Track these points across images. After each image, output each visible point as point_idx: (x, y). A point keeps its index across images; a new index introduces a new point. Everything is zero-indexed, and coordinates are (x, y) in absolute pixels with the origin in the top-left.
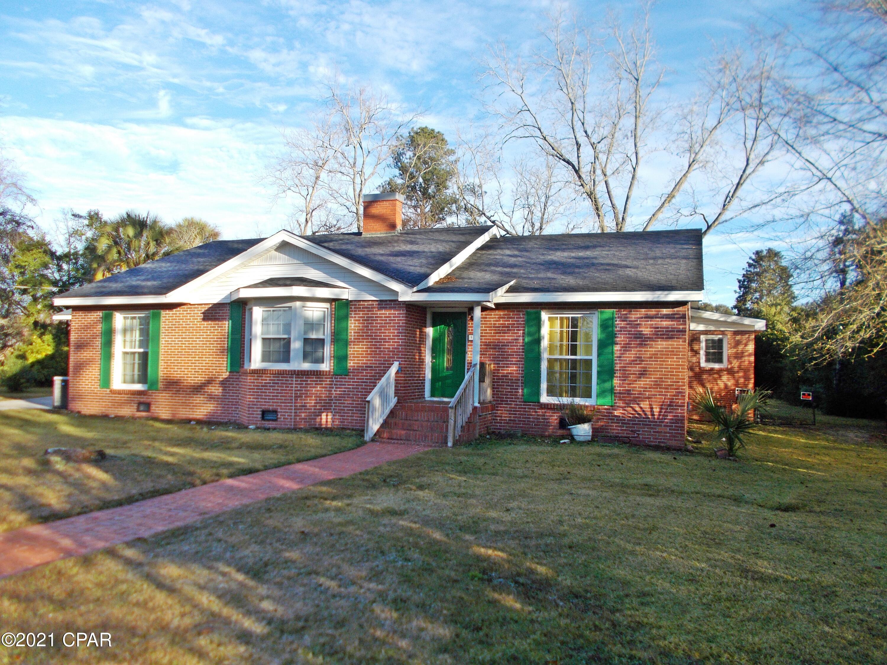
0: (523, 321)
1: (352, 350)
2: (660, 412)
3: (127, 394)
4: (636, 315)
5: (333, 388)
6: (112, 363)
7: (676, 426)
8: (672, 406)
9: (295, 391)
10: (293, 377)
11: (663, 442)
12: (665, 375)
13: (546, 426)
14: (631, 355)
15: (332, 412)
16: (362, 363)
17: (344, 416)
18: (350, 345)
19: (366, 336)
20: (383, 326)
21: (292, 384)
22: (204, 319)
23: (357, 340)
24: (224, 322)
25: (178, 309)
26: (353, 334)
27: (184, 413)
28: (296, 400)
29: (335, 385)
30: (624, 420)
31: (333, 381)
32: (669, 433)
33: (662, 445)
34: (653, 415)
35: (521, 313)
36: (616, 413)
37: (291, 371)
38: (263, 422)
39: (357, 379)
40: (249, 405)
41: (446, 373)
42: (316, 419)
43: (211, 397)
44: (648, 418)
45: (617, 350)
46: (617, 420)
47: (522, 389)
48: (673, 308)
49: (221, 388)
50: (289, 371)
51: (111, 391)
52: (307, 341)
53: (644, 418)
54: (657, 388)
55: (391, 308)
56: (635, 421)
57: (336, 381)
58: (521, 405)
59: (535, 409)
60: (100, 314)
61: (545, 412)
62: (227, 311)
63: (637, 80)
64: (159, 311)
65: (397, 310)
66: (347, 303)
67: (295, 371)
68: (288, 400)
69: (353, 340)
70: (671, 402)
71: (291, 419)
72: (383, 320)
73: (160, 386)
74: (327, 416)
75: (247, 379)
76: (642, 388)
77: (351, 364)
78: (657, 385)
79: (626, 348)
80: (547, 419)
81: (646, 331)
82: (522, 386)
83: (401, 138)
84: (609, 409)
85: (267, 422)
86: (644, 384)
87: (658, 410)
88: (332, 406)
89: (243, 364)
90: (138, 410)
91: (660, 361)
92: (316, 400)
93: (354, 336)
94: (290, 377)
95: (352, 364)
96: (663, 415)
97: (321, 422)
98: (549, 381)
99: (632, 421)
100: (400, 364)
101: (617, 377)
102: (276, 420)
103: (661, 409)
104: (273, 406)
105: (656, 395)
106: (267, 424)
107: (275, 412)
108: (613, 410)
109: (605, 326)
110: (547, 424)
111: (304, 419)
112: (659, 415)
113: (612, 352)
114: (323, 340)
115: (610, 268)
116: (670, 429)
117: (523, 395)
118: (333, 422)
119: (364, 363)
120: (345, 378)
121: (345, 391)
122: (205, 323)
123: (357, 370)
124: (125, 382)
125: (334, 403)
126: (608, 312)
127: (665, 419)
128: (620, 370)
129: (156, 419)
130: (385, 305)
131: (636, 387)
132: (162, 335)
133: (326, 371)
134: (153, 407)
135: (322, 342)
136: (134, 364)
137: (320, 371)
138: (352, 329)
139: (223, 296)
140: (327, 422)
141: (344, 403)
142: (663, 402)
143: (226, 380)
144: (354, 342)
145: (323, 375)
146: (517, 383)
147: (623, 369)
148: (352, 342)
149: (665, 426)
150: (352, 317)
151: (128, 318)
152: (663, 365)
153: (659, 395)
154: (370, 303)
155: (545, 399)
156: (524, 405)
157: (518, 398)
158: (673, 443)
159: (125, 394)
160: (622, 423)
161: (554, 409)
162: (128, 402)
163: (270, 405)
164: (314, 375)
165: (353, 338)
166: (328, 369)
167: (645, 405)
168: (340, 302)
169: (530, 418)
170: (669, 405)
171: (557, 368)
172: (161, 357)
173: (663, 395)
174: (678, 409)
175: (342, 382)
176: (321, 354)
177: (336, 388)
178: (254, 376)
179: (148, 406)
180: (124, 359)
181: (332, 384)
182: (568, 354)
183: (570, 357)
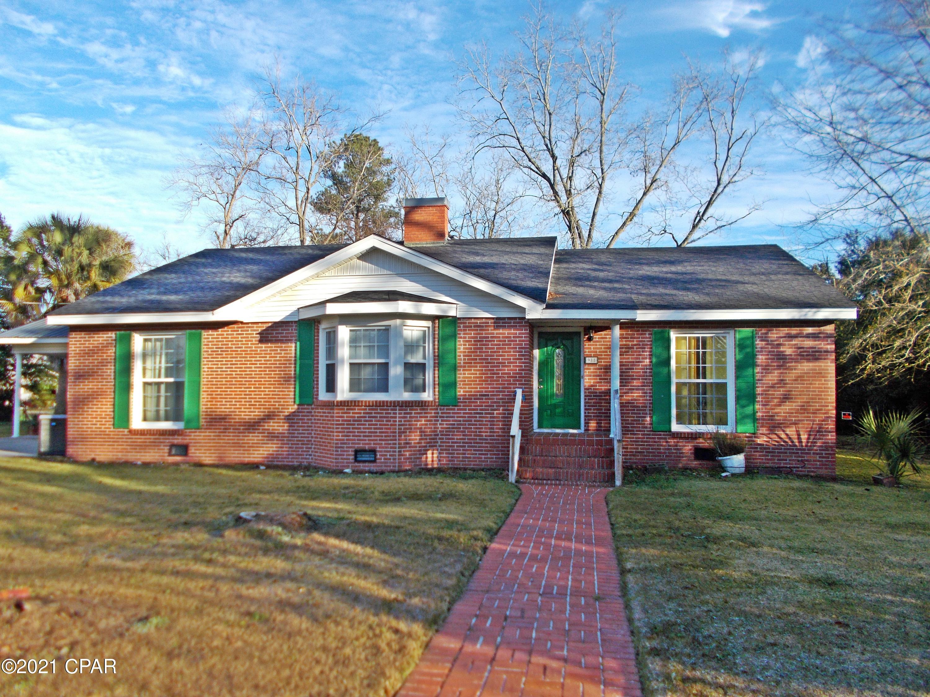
0: (649, 341)
1: (461, 375)
2: (808, 439)
3: (154, 435)
4: (775, 334)
5: (438, 421)
6: (131, 396)
7: (826, 454)
8: (822, 432)
9: (399, 425)
10: (396, 410)
11: (812, 472)
12: (812, 399)
13: (680, 457)
14: (773, 377)
15: (437, 450)
16: (475, 392)
17: (454, 454)
18: (460, 370)
19: (480, 359)
20: (500, 348)
21: (396, 417)
22: (261, 341)
23: (469, 363)
24: (290, 344)
25: (226, 329)
26: (462, 357)
27: (234, 456)
28: (400, 436)
29: (441, 417)
30: (769, 448)
31: (438, 413)
32: (819, 461)
33: (812, 474)
34: (800, 442)
35: (647, 333)
36: (759, 441)
37: (394, 402)
38: (356, 464)
39: (469, 410)
40: (337, 444)
41: (555, 401)
42: (421, 458)
43: (272, 436)
44: (796, 446)
45: (758, 373)
46: (761, 448)
47: (651, 417)
48: (819, 327)
49: (286, 425)
50: (391, 402)
51: (130, 431)
52: (408, 366)
53: (790, 446)
54: (804, 413)
55: (510, 327)
56: (781, 449)
57: (442, 413)
58: (649, 435)
59: (665, 439)
60: (112, 335)
61: (678, 442)
62: (294, 331)
63: (603, 95)
64: (199, 331)
65: (518, 330)
66: (455, 320)
67: (398, 402)
68: (390, 436)
69: (462, 364)
70: (820, 428)
71: (394, 459)
72: (500, 341)
73: (201, 424)
74: (433, 454)
75: (333, 413)
76: (788, 413)
77: (460, 392)
78: (804, 409)
79: (766, 369)
80: (680, 449)
81: (788, 351)
82: (650, 414)
83: (334, 145)
84: (751, 437)
85: (361, 465)
86: (789, 409)
87: (806, 436)
88: (437, 442)
89: (318, 395)
90: (170, 455)
91: (807, 384)
92: (421, 436)
93: (464, 359)
94: (392, 410)
95: (462, 393)
96: (812, 443)
97: (426, 461)
98: (678, 407)
99: (777, 449)
100: (523, 392)
101: (759, 402)
102: (374, 461)
103: (809, 435)
104: (370, 444)
105: (803, 420)
106: (362, 466)
107: (373, 451)
108: (755, 437)
109: (741, 346)
110: (680, 455)
111: (408, 458)
112: (808, 442)
113: (753, 375)
114: (424, 365)
115: (723, 284)
116: (820, 457)
117: (651, 424)
118: (439, 461)
119: (478, 392)
120: (454, 409)
121: (454, 424)
122: (263, 346)
123: (469, 399)
124: (145, 419)
125: (440, 439)
126: (746, 332)
127: (814, 446)
128: (762, 394)
129: (200, 465)
130: (503, 323)
131: (780, 413)
132: (204, 361)
133: (429, 402)
134: (192, 450)
135: (422, 367)
136: (158, 398)
137: (422, 402)
138: (461, 352)
139: (288, 313)
140: (433, 461)
141: (453, 439)
142: (812, 428)
143: (293, 414)
144: (465, 367)
145: (428, 406)
146: (645, 410)
147: (765, 393)
148: (461, 367)
149: (814, 454)
150: (461, 338)
151: (150, 340)
152: (810, 388)
153: (807, 420)
154: (484, 320)
155: (675, 427)
156: (653, 435)
157: (646, 428)
158: (823, 472)
159: (150, 434)
160: (766, 452)
161: (688, 438)
162: (155, 445)
163: (366, 444)
164: (418, 406)
165: (462, 362)
166: (431, 399)
167: (791, 431)
168: (445, 319)
169: (660, 449)
170: (818, 431)
171: (685, 392)
172: (203, 388)
173: (810, 420)
174: (828, 435)
175: (449, 413)
176: (421, 381)
177: (442, 421)
178: (344, 409)
179: (184, 449)
180: (144, 390)
181: (437, 417)
182: (698, 377)
183: (701, 380)
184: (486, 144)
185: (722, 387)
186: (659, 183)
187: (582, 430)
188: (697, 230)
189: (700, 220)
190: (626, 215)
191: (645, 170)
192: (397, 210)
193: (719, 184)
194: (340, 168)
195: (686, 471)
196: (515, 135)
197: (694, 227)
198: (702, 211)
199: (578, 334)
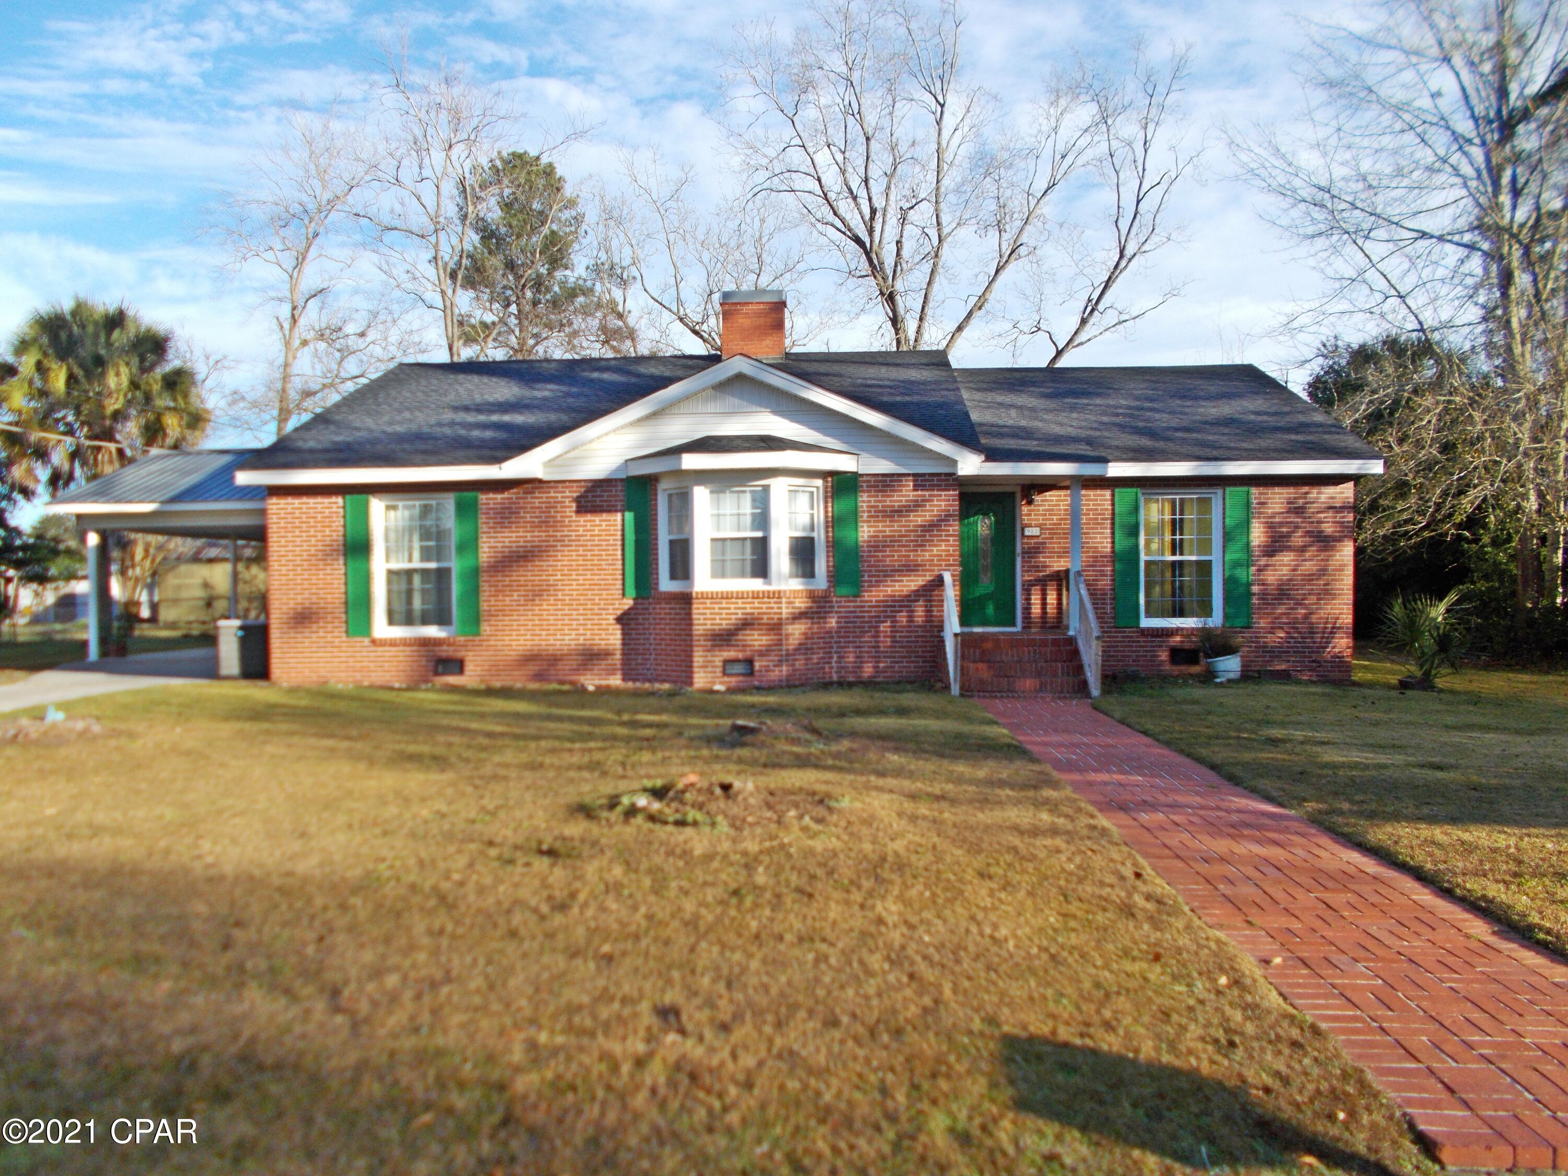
0: (1110, 505)
1: (864, 553)
4: (1277, 494)
5: (834, 617)
6: (372, 590)
9: (786, 624)
10: (781, 603)
11: (1322, 676)
12: (1324, 580)
13: (1151, 661)
14: (1274, 551)
15: (833, 658)
16: (884, 576)
17: (855, 662)
18: (863, 547)
19: (890, 531)
20: (919, 516)
21: (781, 613)
22: (578, 512)
23: (876, 537)
24: (613, 516)
25: (515, 490)
26: (866, 529)
28: (786, 640)
29: (837, 612)
30: (1267, 647)
31: (834, 607)
32: (1330, 662)
33: (1322, 679)
35: (1107, 493)
37: (779, 592)
38: (726, 679)
39: (876, 601)
42: (813, 669)
45: (1255, 547)
46: (1256, 647)
47: (1113, 608)
48: (1334, 484)
49: (611, 627)
50: (774, 593)
51: (374, 642)
52: (792, 541)
54: (1313, 600)
55: (932, 487)
56: (1284, 647)
57: (839, 607)
58: (1110, 632)
59: (1134, 637)
60: (338, 500)
61: (1149, 641)
62: (619, 493)
64: (474, 493)
65: (944, 490)
66: (855, 477)
67: (785, 592)
68: (773, 640)
69: (866, 538)
71: (780, 671)
72: (919, 506)
73: (482, 628)
76: (1292, 599)
77: (863, 576)
78: (1312, 594)
79: (1267, 542)
80: (1152, 651)
81: (1294, 517)
82: (1112, 604)
84: (1244, 632)
85: (733, 679)
86: (1294, 595)
88: (833, 647)
89: (658, 584)
90: (436, 674)
91: (1317, 560)
92: (813, 638)
93: (869, 531)
94: (775, 603)
95: (866, 578)
99: (1278, 647)
101: (1254, 585)
102: (751, 674)
104: (745, 651)
105: (1312, 609)
106: (734, 682)
107: (749, 661)
108: (1250, 633)
110: (1150, 658)
111: (798, 670)
113: (1248, 549)
114: (812, 539)
117: (1113, 618)
119: (889, 576)
120: (856, 602)
121: (856, 622)
122: (582, 519)
123: (877, 586)
124: (392, 623)
125: (836, 642)
126: (1241, 491)
128: (1259, 575)
130: (922, 481)
131: (1282, 599)
132: (483, 538)
133: (822, 591)
134: (469, 666)
135: (811, 542)
136: (410, 591)
137: (814, 591)
138: (864, 522)
139: (611, 468)
140: (828, 673)
141: (855, 642)
143: (625, 612)
144: (869, 542)
145: (820, 597)
146: (1104, 599)
147: (1262, 573)
148: (864, 542)
150: (864, 501)
152: (1320, 565)
153: (1317, 609)
154: (896, 477)
155: (1145, 621)
156: (1115, 632)
157: (1107, 622)
160: (1264, 652)
161: (1161, 636)
162: (414, 660)
163: (739, 651)
164: (809, 597)
165: (866, 535)
166: (824, 587)
168: (841, 476)
169: (1124, 651)
171: (1157, 573)
173: (1322, 609)
174: (1343, 628)
175: (849, 607)
177: (839, 617)
178: (706, 603)
179: (457, 665)
180: (390, 583)
181: (832, 612)
182: (1174, 554)
183: (1177, 558)
184: (765, 186)
185: (1204, 568)
186: (1023, 250)
187: (1018, 628)
188: (1088, 327)
189: (1092, 311)
190: (972, 301)
191: (1000, 227)
192: (589, 283)
193: (1122, 256)
194: (491, 210)
195: (1165, 679)
196: (812, 171)
197: (1084, 322)
198: (1095, 296)
199: (1012, 495)
